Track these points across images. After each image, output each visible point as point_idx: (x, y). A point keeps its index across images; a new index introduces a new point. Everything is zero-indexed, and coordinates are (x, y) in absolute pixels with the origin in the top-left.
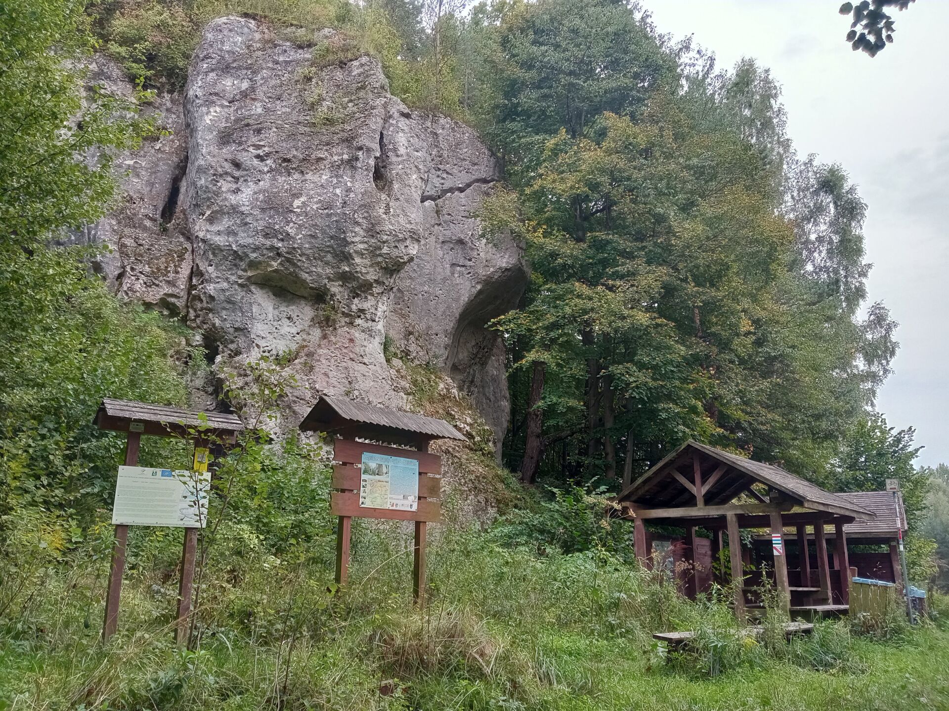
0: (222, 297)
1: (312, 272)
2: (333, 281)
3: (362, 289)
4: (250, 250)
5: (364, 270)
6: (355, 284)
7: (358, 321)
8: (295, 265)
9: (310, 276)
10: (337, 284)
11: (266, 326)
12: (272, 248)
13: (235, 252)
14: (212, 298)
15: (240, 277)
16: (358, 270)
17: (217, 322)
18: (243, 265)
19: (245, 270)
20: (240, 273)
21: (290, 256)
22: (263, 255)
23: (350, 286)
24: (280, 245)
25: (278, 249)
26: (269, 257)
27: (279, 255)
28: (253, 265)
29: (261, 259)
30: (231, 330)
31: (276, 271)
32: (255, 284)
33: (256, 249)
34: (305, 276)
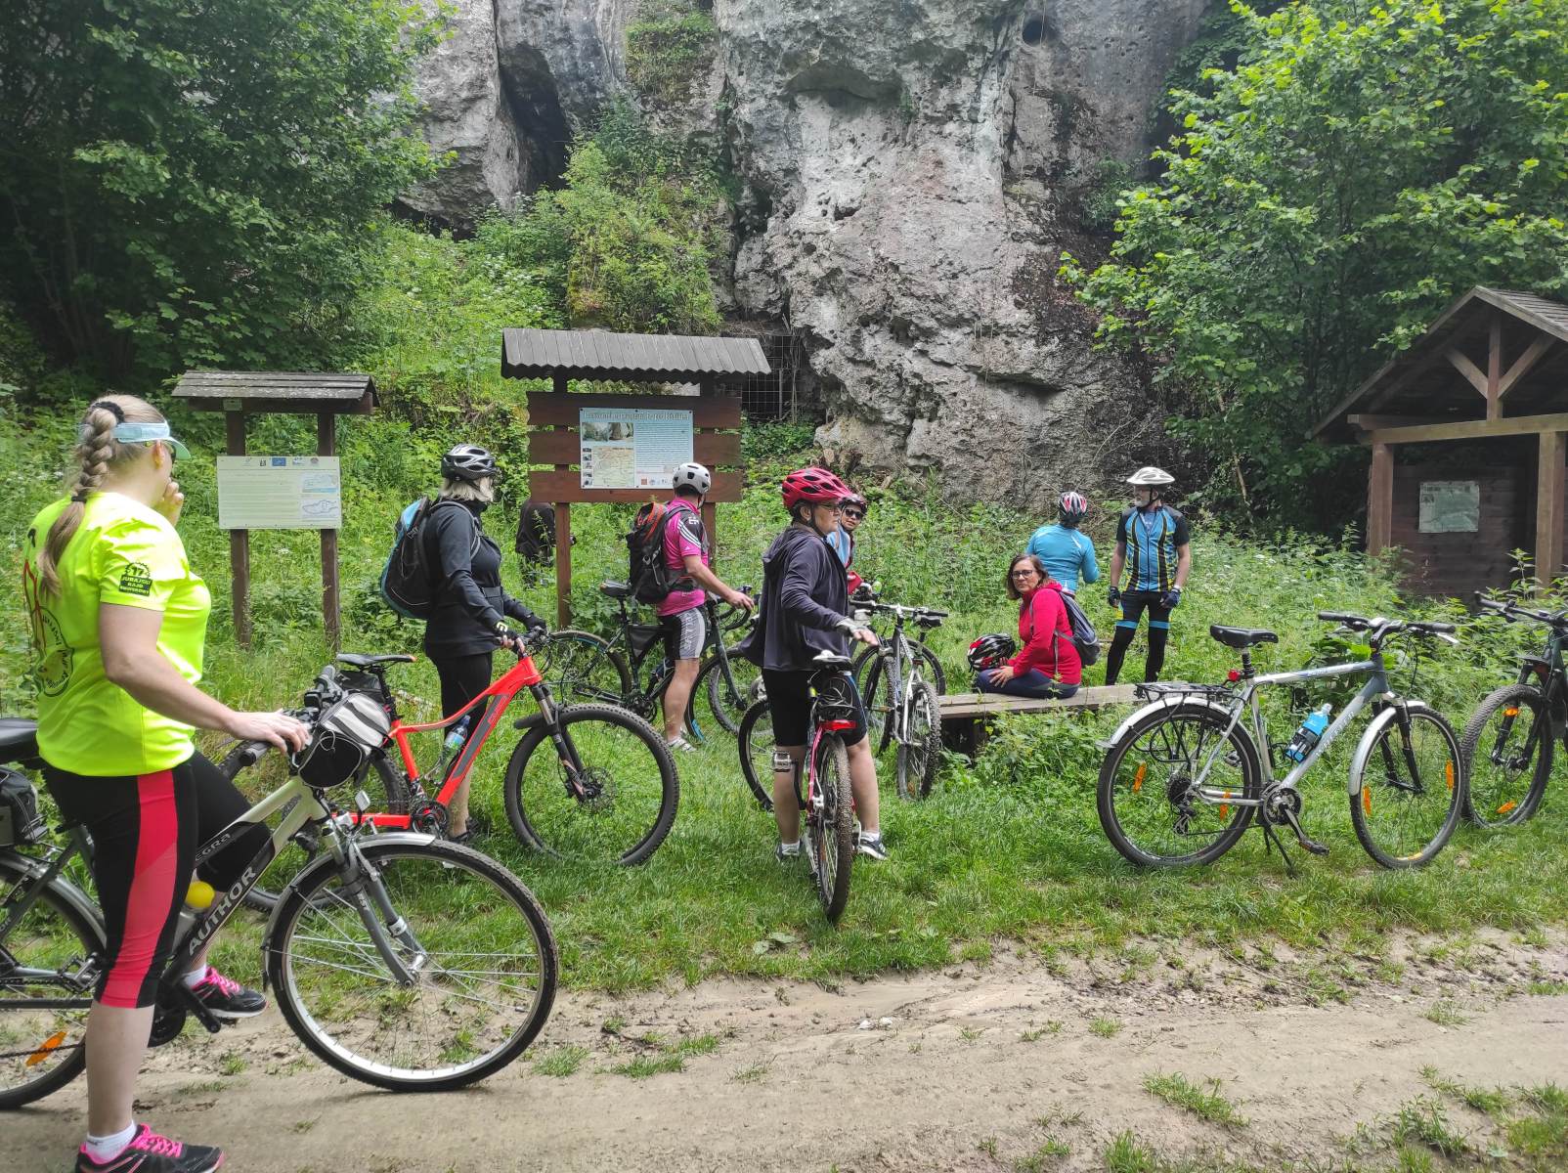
0: (762, 124)
1: (868, 54)
2: (905, 62)
3: (949, 68)
4: (782, 36)
5: (947, 33)
6: (938, 61)
7: (950, 127)
8: (841, 47)
9: (868, 62)
10: (910, 66)
11: (821, 161)
12: (808, 26)
13: (765, 44)
14: (749, 127)
15: (778, 85)
16: (937, 33)
17: (762, 164)
18: (778, 63)
19: (781, 72)
20: (778, 78)
21: (832, 34)
22: (799, 41)
23: (931, 65)
24: (817, 17)
25: (816, 24)
26: (806, 43)
27: (818, 34)
28: (791, 61)
29: (798, 47)
30: (781, 174)
31: (821, 63)
32: (802, 91)
33: (789, 31)
34: (860, 64)
